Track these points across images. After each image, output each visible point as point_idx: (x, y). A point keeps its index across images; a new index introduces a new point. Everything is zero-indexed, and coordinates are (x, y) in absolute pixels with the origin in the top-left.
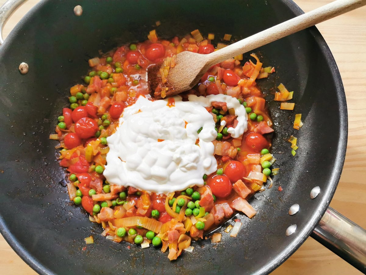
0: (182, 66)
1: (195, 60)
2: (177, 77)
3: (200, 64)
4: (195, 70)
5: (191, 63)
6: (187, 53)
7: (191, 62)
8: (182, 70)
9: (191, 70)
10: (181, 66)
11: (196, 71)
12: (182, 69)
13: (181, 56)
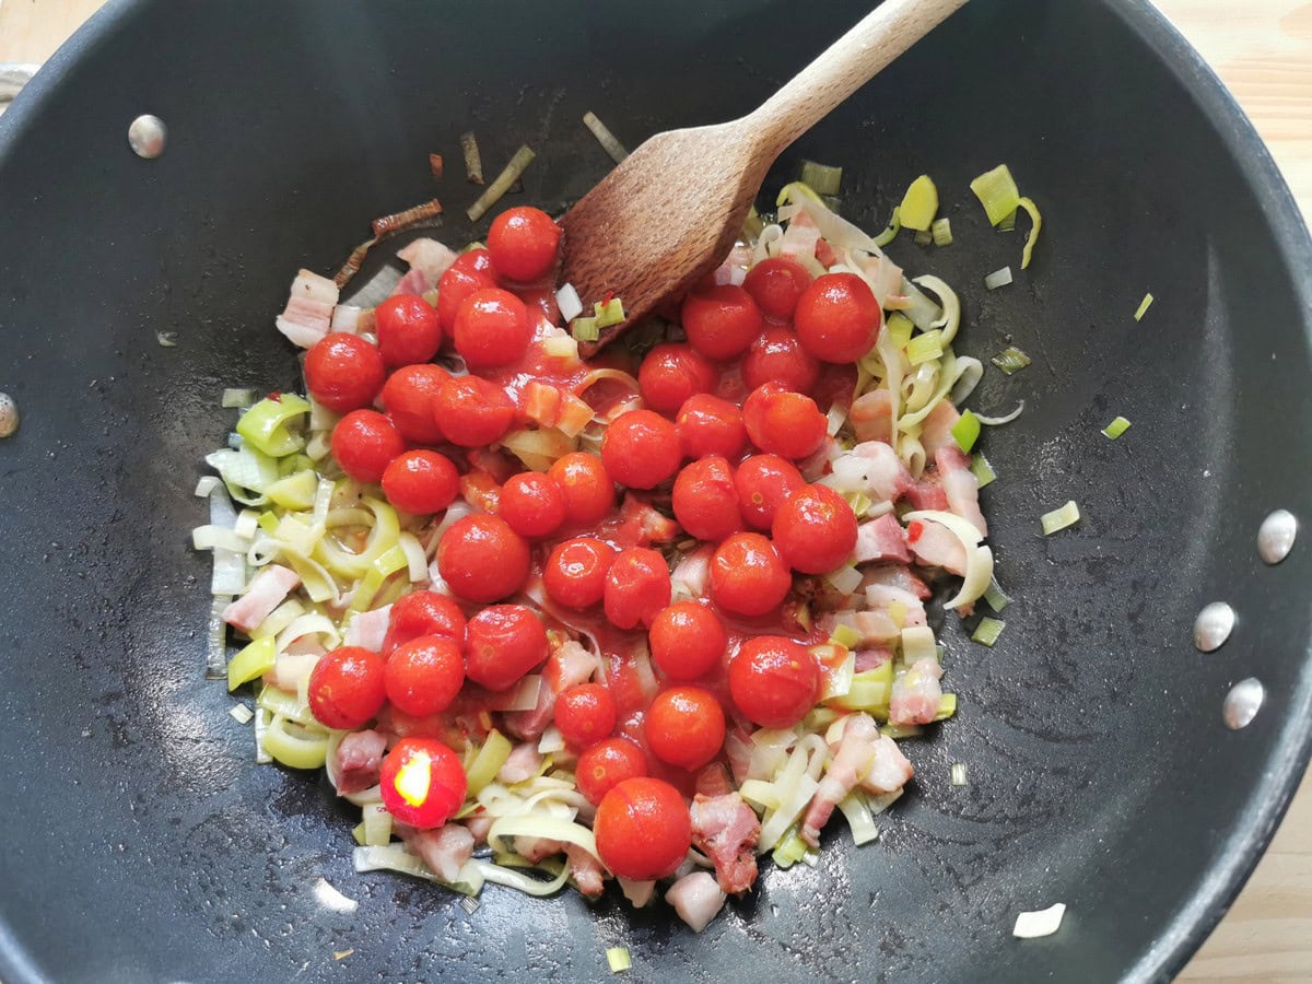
0: (662, 193)
1: (707, 152)
2: (652, 239)
3: (731, 159)
4: (719, 188)
5: (693, 171)
6: (664, 140)
7: (691, 166)
8: (668, 206)
9: (703, 195)
10: (656, 194)
11: (725, 191)
12: (664, 205)
13: (647, 156)
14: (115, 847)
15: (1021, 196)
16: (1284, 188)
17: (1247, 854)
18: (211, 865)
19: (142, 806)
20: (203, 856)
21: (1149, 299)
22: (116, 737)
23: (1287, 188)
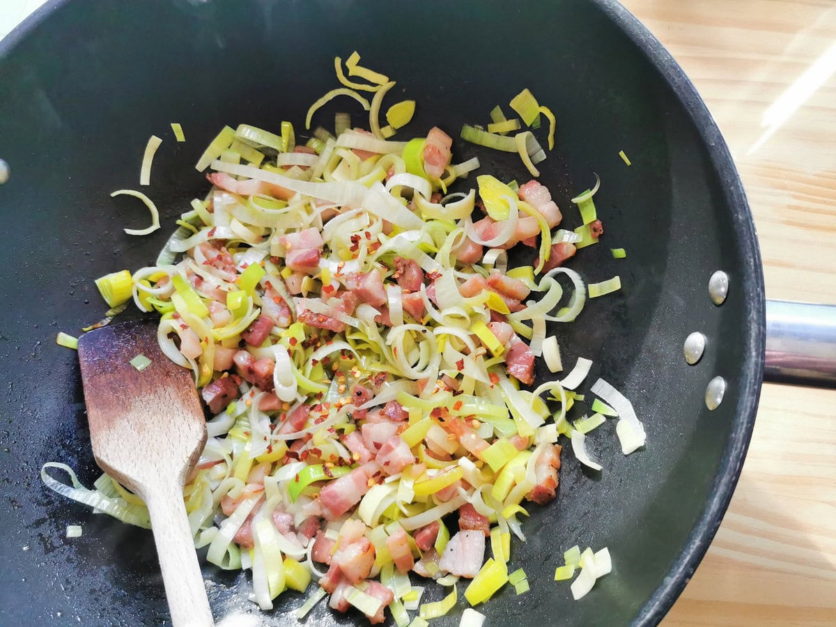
14: (55, 615)
15: (540, 106)
16: (683, 76)
17: (727, 485)
18: (119, 613)
19: (69, 586)
20: (113, 609)
21: (622, 154)
22: (46, 547)
23: (686, 76)
